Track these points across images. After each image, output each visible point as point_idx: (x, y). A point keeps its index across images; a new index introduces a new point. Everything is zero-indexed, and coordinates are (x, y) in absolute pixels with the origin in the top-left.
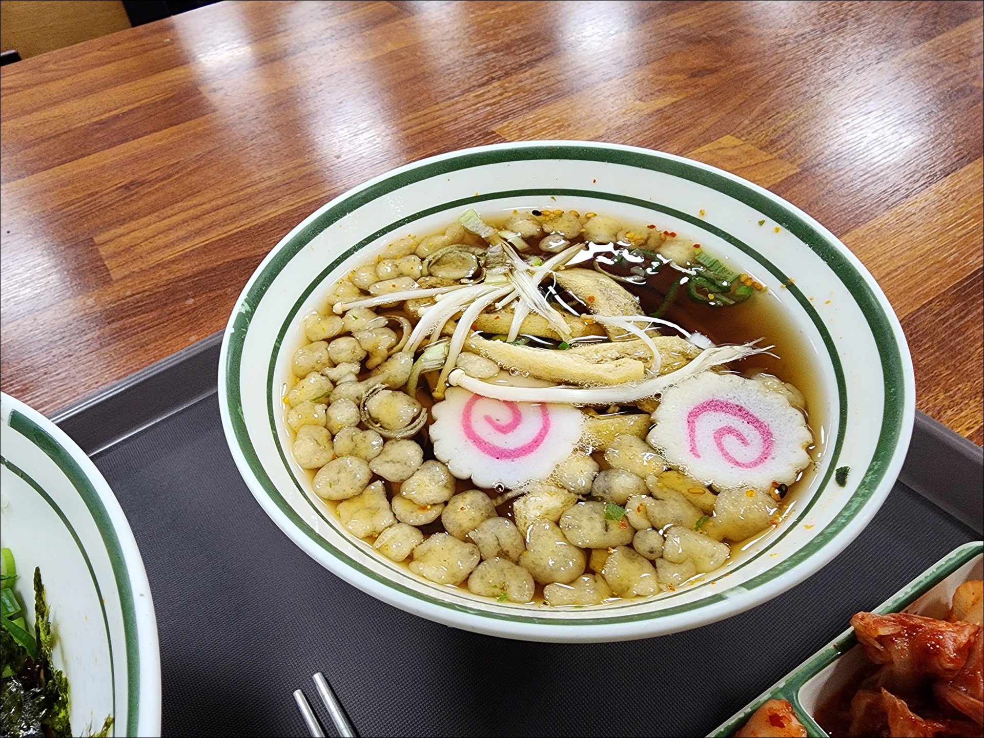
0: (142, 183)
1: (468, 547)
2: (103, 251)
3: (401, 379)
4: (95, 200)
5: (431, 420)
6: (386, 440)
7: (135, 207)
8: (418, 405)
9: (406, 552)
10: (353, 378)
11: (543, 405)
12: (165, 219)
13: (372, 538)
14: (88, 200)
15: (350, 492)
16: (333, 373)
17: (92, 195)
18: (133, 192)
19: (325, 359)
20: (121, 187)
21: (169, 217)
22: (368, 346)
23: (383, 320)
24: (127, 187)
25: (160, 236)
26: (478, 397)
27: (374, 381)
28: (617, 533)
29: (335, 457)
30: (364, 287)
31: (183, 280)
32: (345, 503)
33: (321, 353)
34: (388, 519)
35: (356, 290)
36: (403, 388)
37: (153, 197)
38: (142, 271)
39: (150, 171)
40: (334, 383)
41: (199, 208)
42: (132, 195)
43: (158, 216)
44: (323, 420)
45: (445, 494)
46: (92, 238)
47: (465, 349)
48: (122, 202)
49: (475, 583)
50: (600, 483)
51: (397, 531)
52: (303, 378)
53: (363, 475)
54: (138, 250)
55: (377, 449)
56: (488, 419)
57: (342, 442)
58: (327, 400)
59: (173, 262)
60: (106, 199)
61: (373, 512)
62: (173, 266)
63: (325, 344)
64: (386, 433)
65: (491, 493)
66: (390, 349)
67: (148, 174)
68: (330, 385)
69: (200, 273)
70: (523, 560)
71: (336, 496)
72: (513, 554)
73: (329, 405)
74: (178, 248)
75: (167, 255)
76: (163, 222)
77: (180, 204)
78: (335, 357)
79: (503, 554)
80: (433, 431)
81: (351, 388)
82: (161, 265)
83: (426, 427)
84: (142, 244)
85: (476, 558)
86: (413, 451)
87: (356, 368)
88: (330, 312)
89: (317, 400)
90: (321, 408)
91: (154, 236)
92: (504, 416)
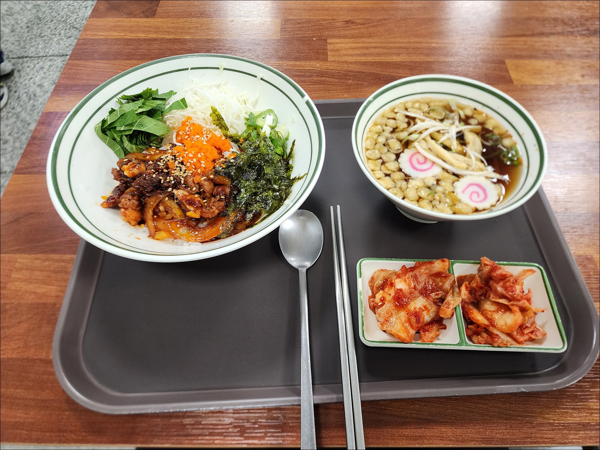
0: (353, 23)
1: (393, 183)
2: (329, 47)
3: (401, 138)
4: (334, 22)
5: (403, 152)
6: (388, 151)
7: (346, 33)
8: (402, 147)
9: (379, 177)
10: (389, 132)
11: (434, 163)
12: (355, 43)
13: (373, 171)
14: (331, 21)
15: (373, 158)
16: (385, 128)
17: (333, 19)
18: (348, 25)
19: (385, 123)
20: (345, 21)
21: (357, 43)
22: (398, 125)
23: (406, 120)
24: (347, 22)
25: (351, 50)
26: (418, 153)
27: (394, 135)
28: (430, 198)
29: (374, 149)
30: (407, 107)
31: (351, 72)
32: (371, 160)
33: (385, 121)
34: (379, 168)
35: (404, 107)
36: (401, 141)
37: (355, 31)
38: (339, 61)
39: (358, 18)
40: (383, 131)
41: (369, 44)
42: (348, 27)
43: (353, 41)
44: (376, 139)
45: (395, 170)
46: (327, 39)
47: (424, 139)
48: (343, 28)
49: (390, 190)
50: (434, 186)
51: (380, 172)
52: (376, 125)
53: (378, 156)
54: (341, 52)
55: (385, 152)
56: (417, 159)
57: (377, 146)
58: (379, 134)
59: (351, 63)
60: (337, 24)
61: (376, 165)
62: (350, 65)
63: (387, 119)
64: (389, 150)
65: (406, 175)
66: (404, 129)
67: (357, 19)
68: (382, 130)
69: (358, 72)
70: (404, 192)
71: (370, 157)
72: (403, 189)
73: (379, 136)
74: (355, 58)
75: (350, 59)
76: (354, 44)
77: (363, 39)
78: (388, 124)
79: (401, 188)
80: (402, 155)
81: (387, 134)
82: (346, 62)
83: (400, 153)
84: (343, 50)
85: (394, 186)
86: (394, 157)
87: (391, 129)
88: (393, 111)
89: (377, 133)
90: (376, 135)
91: (348, 49)
92: (422, 160)
